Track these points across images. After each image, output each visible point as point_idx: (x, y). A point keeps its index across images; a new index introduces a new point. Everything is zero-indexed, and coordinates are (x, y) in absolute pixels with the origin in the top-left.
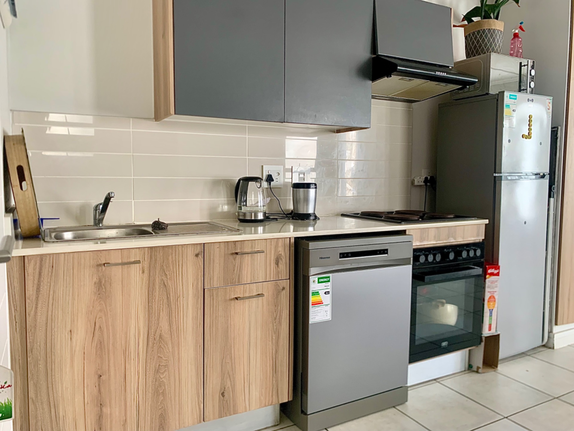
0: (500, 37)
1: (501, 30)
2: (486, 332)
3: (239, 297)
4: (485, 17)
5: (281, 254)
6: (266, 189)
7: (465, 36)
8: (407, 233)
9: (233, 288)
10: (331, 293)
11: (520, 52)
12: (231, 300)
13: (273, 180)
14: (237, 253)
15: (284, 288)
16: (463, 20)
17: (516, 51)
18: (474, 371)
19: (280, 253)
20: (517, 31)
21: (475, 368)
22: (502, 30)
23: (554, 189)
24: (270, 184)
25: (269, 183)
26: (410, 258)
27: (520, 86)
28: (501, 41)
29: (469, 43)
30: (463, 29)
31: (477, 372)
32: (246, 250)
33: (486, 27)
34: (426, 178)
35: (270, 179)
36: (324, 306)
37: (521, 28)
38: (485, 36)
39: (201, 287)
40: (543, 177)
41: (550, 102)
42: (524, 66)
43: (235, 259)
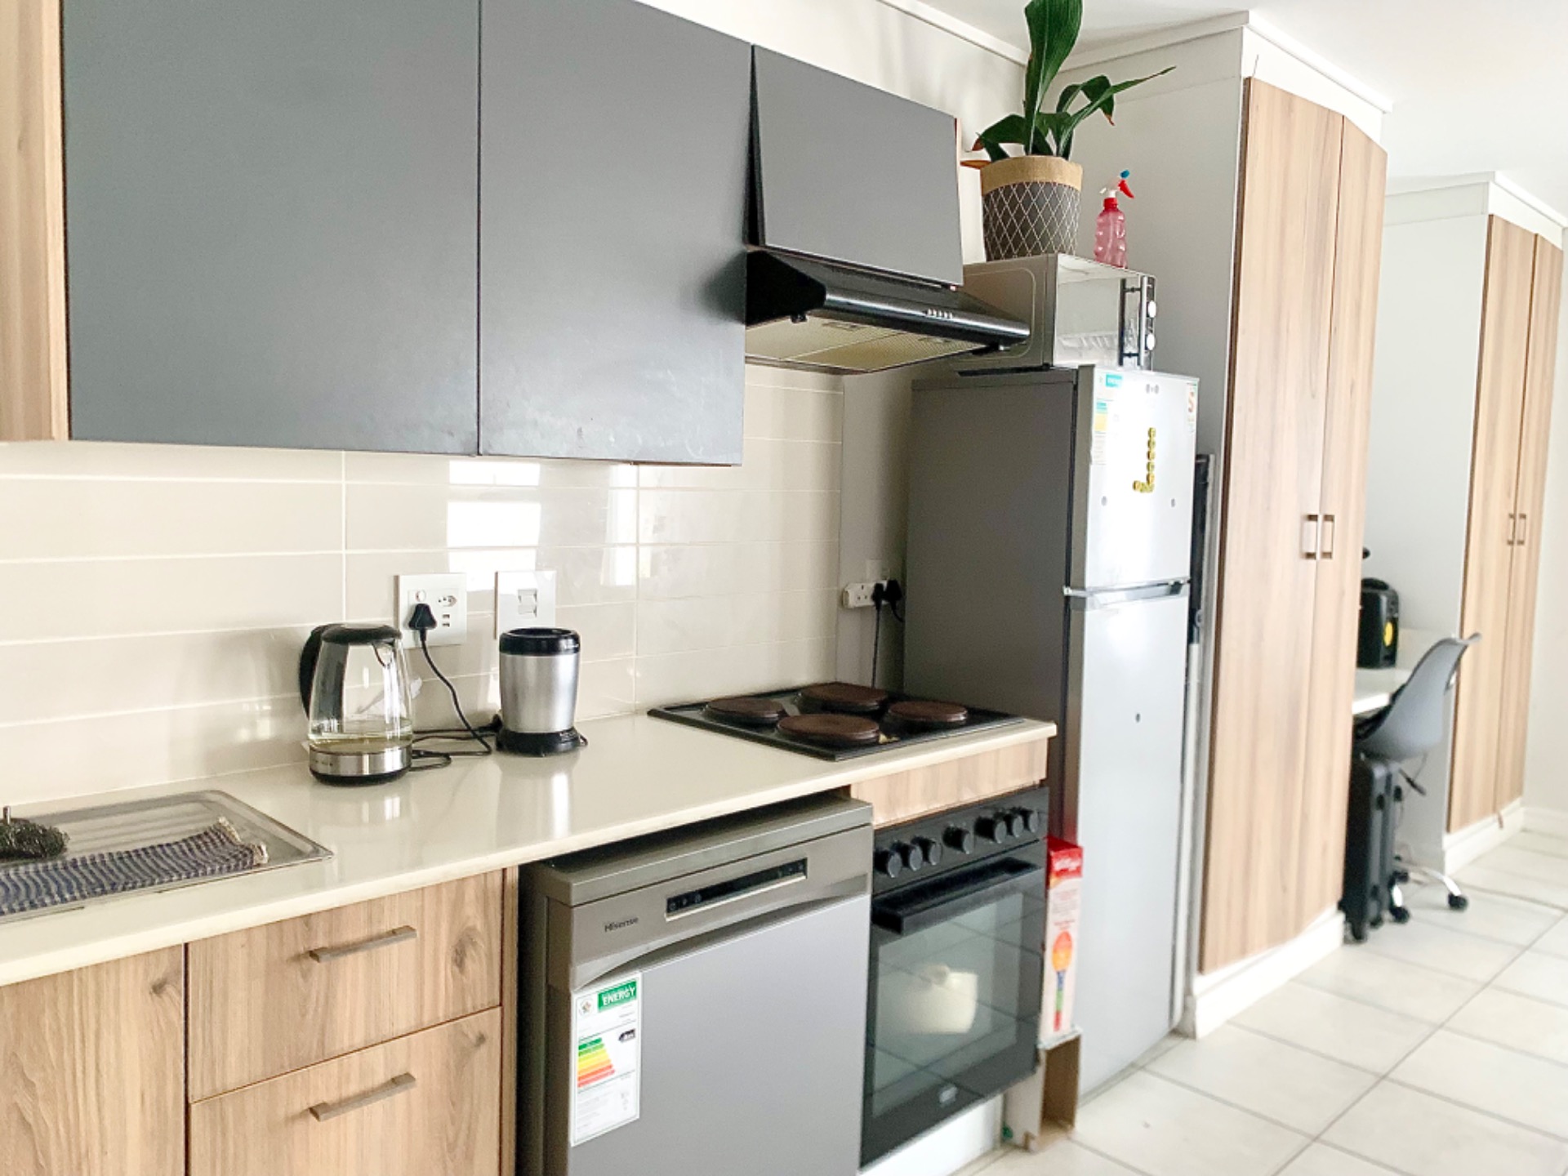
0: (1073, 207)
1: (1076, 187)
2: (1049, 1037)
3: (324, 1105)
4: (1036, 151)
5: (473, 929)
6: (407, 652)
7: (983, 195)
8: (854, 794)
9: (299, 1079)
10: (638, 1033)
11: (1121, 250)
12: (292, 1119)
13: (432, 623)
14: (313, 955)
15: (481, 1039)
16: (976, 148)
17: (1109, 246)
18: (1016, 1147)
19: (470, 924)
20: (1112, 195)
21: (1018, 1138)
22: (1079, 188)
23: (1199, 621)
24: (423, 638)
25: (418, 633)
26: (865, 875)
27: (1121, 345)
28: (1075, 218)
29: (996, 214)
30: (978, 171)
31: (1025, 1147)
32: (349, 936)
33: (1040, 177)
34: (878, 587)
35: (422, 618)
36: (619, 1079)
37: (1123, 187)
38: (1037, 201)
39: (176, 1098)
40: (1175, 588)
41: (1193, 391)
42: (1133, 290)
43: (305, 975)
